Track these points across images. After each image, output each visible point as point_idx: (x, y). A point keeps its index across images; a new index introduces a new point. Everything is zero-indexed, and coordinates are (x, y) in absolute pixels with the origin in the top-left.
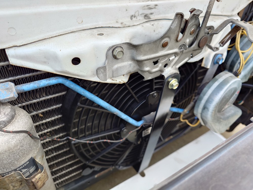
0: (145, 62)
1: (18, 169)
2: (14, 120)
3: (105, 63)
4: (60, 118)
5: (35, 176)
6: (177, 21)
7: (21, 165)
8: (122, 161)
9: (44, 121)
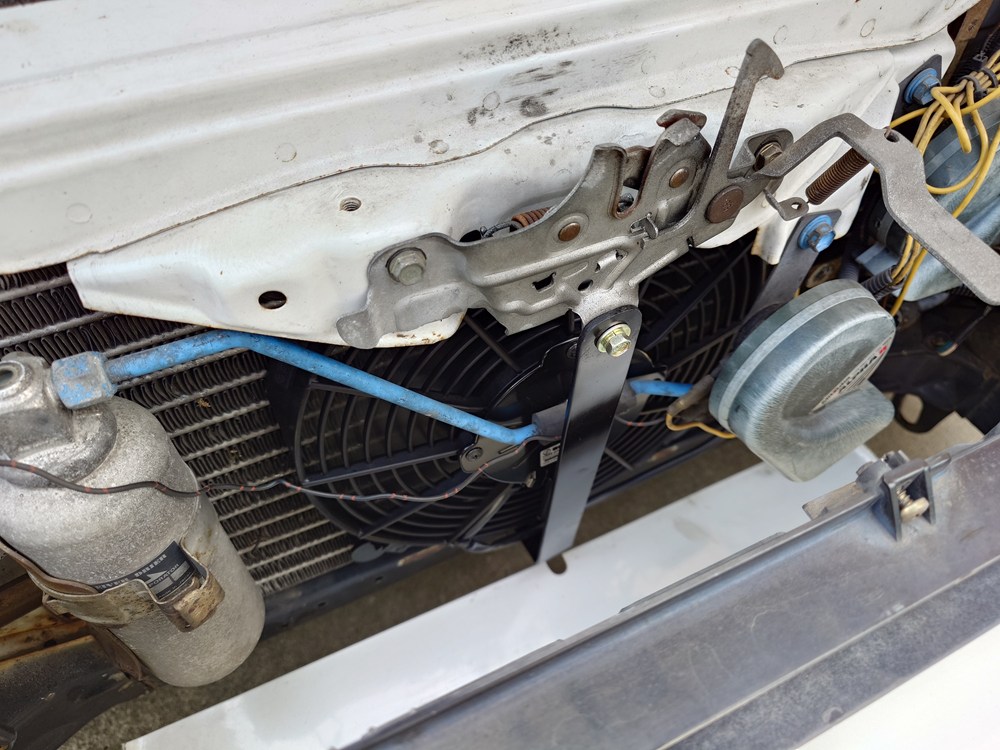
0: (502, 288)
1: (137, 575)
2: (113, 450)
3: (366, 300)
4: (266, 407)
5: (183, 596)
6: (603, 167)
7: (144, 564)
8: (479, 527)
9: (216, 419)
